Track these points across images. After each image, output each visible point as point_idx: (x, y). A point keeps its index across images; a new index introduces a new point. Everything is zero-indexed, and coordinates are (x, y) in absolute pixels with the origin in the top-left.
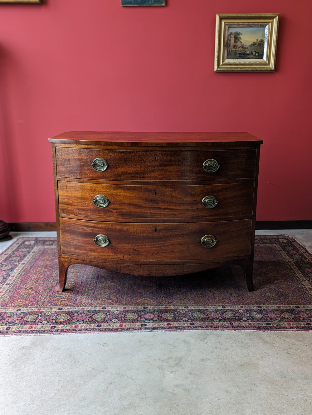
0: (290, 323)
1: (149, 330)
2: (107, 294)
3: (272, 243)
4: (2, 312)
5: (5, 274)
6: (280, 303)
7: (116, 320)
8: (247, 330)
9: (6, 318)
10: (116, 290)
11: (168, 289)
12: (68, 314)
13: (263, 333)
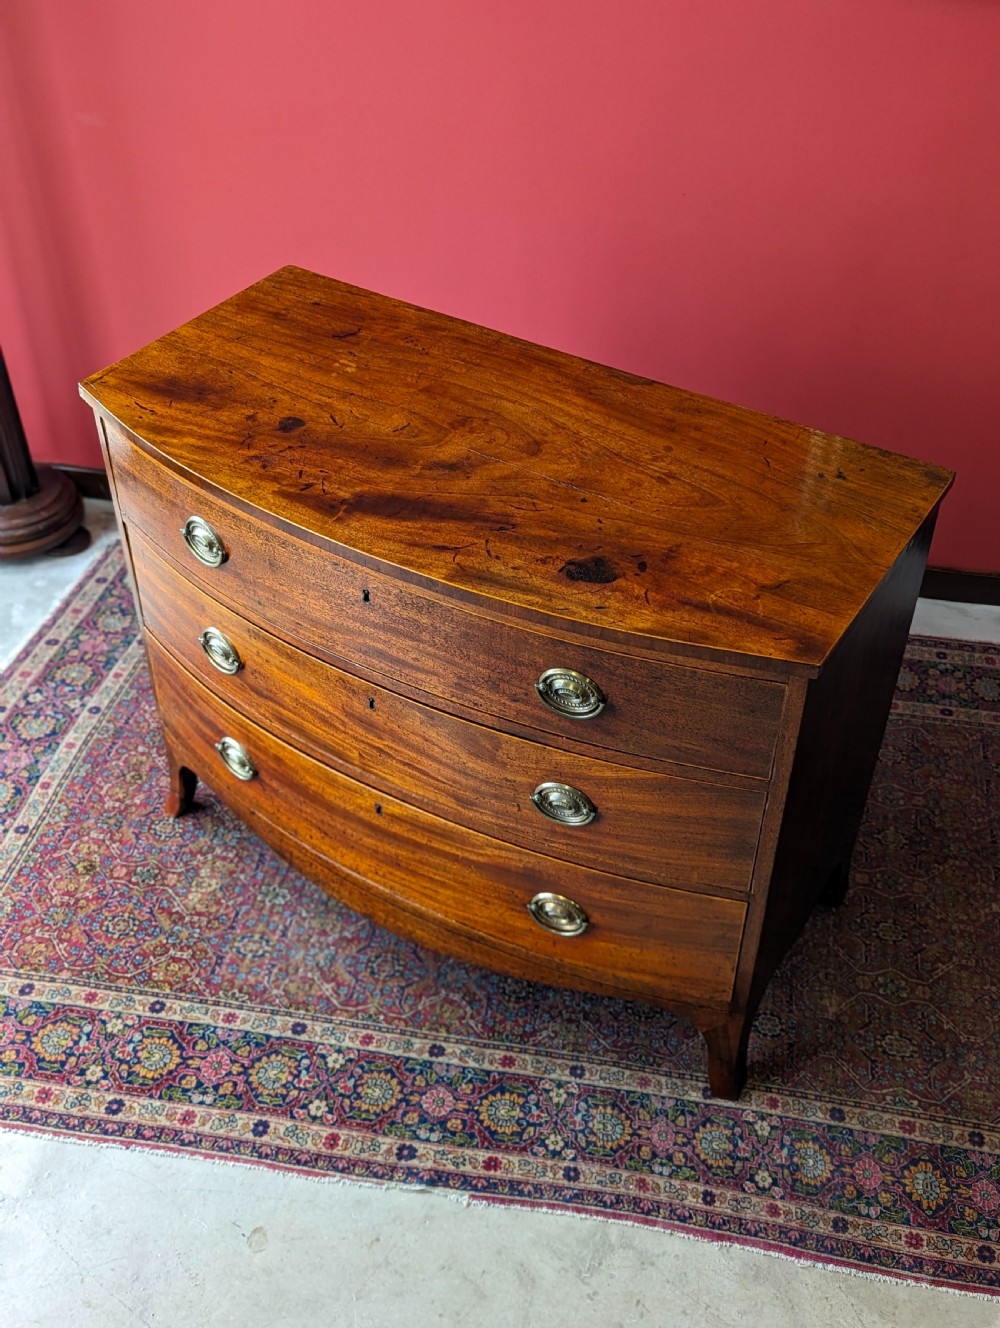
0: (922, 1233)
2: (328, 946)
5: (25, 769)
6: (920, 1103)
7: (323, 1104)
8: (753, 1244)
12: (175, 1041)
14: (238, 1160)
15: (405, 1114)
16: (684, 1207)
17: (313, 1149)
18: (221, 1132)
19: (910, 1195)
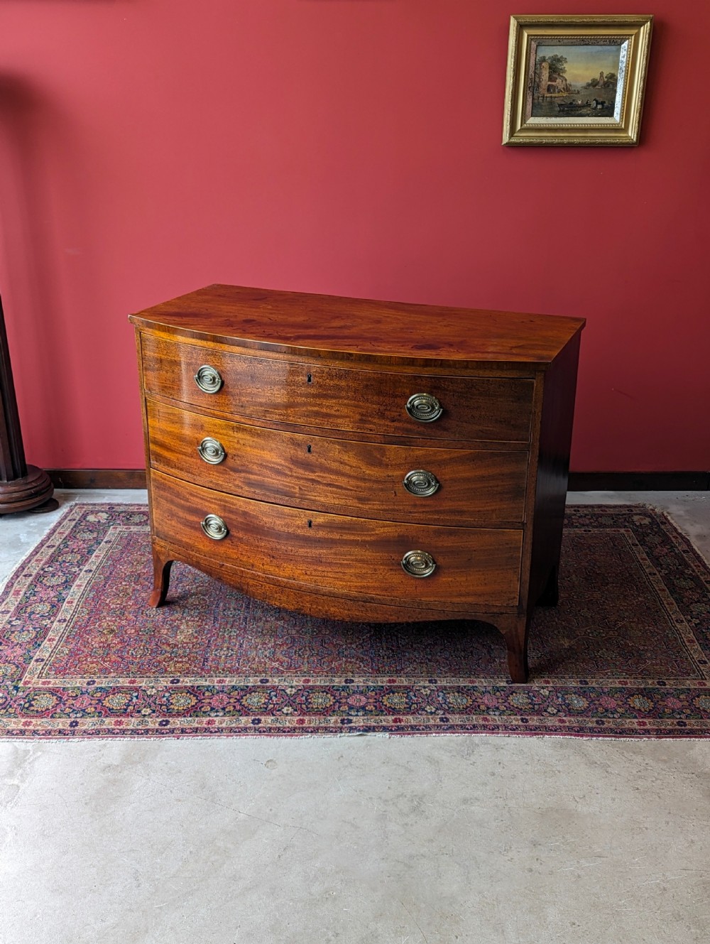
0: (645, 720)
1: (358, 733)
2: (269, 648)
3: (617, 527)
4: (57, 686)
5: (54, 597)
6: (626, 674)
7: (290, 708)
8: (556, 734)
9: (67, 700)
10: (287, 638)
11: (394, 638)
12: (191, 694)
13: (589, 743)
14: (248, 735)
15: (339, 707)
16: (512, 725)
17: (290, 726)
18: (234, 725)
19: (634, 708)
